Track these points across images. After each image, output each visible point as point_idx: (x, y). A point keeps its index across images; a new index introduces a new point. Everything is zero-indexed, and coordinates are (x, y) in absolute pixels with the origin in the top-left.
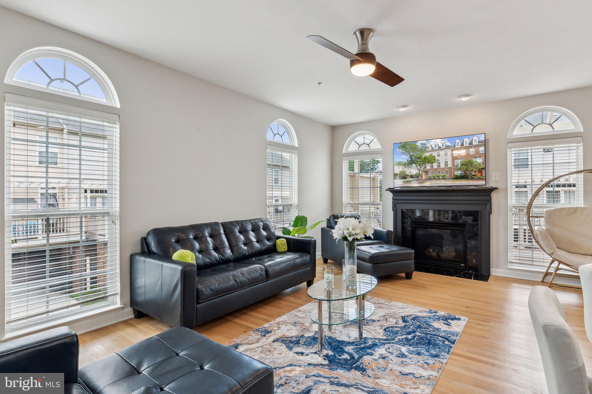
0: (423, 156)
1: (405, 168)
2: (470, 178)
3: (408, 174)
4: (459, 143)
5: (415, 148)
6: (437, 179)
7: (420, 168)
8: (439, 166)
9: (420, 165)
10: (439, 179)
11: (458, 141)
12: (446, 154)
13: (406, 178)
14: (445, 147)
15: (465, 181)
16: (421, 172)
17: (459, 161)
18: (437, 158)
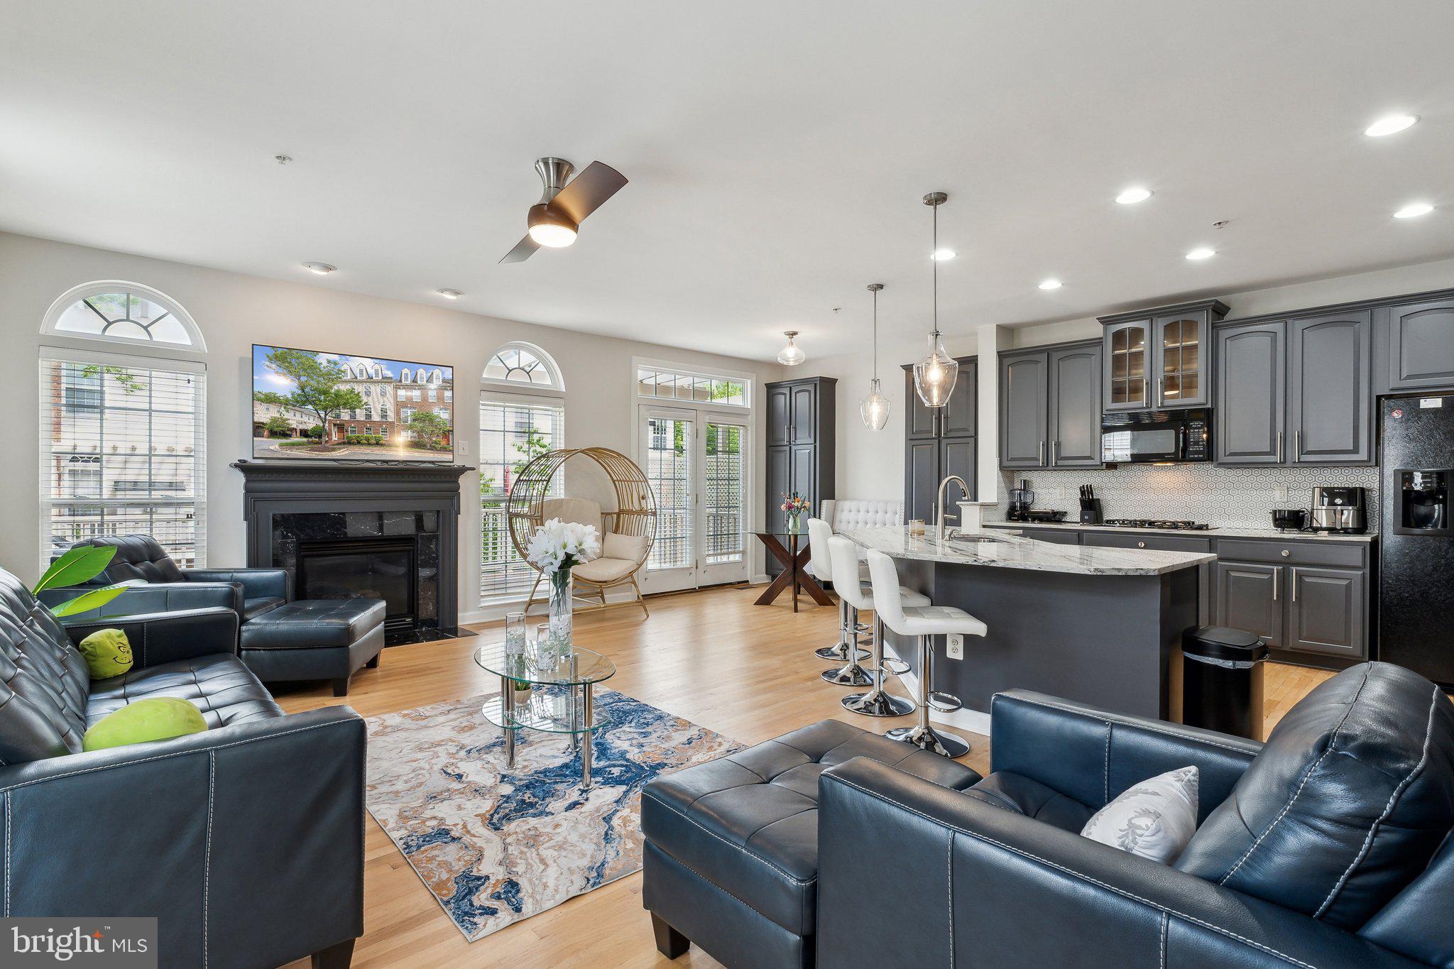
0: (332, 388)
1: (287, 411)
2: (428, 446)
3: (294, 426)
4: (409, 376)
5: (312, 369)
6: (363, 444)
7: (326, 415)
8: (369, 416)
9: (325, 409)
10: (369, 444)
11: (405, 371)
12: (383, 394)
13: (290, 436)
14: (380, 377)
15: (417, 452)
16: (327, 425)
17: (409, 411)
18: (365, 399)
